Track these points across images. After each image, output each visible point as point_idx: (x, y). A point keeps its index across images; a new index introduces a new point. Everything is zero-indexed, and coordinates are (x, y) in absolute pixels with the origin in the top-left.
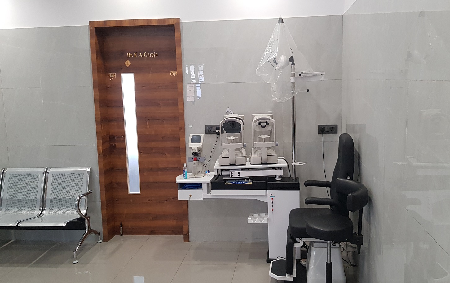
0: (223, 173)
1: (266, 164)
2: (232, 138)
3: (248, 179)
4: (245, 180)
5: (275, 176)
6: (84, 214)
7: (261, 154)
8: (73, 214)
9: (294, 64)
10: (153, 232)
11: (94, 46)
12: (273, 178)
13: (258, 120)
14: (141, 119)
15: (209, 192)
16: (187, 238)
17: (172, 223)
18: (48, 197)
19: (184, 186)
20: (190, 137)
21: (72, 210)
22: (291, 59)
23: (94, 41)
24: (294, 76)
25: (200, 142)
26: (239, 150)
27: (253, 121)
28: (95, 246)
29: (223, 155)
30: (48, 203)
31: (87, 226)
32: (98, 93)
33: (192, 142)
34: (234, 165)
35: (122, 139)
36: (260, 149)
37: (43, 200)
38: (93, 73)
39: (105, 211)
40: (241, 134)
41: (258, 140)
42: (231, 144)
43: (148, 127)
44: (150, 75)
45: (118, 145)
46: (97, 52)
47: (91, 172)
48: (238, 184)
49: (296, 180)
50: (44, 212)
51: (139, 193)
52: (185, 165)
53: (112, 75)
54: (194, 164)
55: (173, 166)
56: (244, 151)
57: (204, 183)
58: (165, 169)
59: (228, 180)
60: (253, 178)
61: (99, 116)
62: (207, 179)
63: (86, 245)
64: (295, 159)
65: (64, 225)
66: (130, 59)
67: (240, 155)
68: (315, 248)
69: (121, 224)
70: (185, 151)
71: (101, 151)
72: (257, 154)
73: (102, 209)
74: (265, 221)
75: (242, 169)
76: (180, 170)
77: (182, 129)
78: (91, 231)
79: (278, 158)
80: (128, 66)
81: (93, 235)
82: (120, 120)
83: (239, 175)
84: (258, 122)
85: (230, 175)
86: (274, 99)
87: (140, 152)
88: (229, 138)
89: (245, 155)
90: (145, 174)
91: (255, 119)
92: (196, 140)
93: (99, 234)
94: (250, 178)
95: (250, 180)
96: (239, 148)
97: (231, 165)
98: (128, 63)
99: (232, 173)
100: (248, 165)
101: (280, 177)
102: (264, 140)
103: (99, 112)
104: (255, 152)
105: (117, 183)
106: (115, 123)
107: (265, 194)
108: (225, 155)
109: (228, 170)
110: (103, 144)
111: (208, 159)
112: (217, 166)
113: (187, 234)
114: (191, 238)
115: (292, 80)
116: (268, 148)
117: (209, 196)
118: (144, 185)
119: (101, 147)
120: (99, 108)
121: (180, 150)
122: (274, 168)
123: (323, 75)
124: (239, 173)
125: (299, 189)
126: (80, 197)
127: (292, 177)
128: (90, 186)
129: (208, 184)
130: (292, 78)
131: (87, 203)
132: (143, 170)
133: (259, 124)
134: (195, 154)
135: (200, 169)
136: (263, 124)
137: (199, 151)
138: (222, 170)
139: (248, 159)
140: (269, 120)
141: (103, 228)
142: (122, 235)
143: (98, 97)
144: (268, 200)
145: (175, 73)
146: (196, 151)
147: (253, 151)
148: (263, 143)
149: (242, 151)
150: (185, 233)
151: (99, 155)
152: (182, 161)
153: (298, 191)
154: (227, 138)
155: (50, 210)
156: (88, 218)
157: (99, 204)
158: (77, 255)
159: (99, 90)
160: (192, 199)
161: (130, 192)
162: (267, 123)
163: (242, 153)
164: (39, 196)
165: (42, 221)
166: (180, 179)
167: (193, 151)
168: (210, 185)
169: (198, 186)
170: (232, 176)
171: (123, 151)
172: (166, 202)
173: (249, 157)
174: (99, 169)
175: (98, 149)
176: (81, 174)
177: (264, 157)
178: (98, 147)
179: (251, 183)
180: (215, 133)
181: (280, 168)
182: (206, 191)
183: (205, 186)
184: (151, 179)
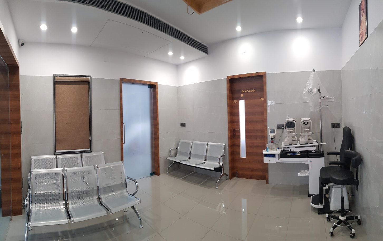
0: (286, 149)
1: (308, 144)
2: (291, 130)
3: (298, 152)
4: (297, 153)
5: (312, 150)
6: (221, 165)
7: (305, 139)
8: (216, 165)
9: (320, 93)
10: (251, 178)
11: (228, 87)
12: (311, 151)
13: (304, 121)
14: (247, 122)
15: (279, 159)
16: (267, 183)
17: (260, 173)
18: (208, 155)
19: (267, 155)
20: (270, 130)
21: (217, 162)
22: (319, 90)
23: (228, 85)
24: (320, 98)
25: (274, 133)
26: (293, 137)
27: (301, 122)
28: (225, 181)
29: (286, 140)
30: (207, 158)
31: (222, 171)
32: (229, 109)
33: (271, 133)
34: (292, 145)
35: (238, 131)
36: (304, 136)
37: (206, 156)
38: (228, 100)
39: (230, 165)
40: (295, 128)
41: (303, 131)
42: (290, 134)
43: (250, 125)
44: (252, 100)
45: (237, 134)
46: (229, 90)
47: (225, 146)
48: (293, 155)
49: (322, 152)
50: (206, 162)
51: (245, 157)
52: (267, 144)
53: (235, 101)
54: (272, 144)
55: (261, 145)
56: (296, 137)
57: (277, 154)
58: (257, 146)
59: (288, 153)
60: (301, 152)
61: (229, 120)
62: (278, 152)
63: (221, 180)
64: (322, 141)
65: (213, 169)
66: (243, 93)
67: (294, 139)
68: (334, 189)
69: (237, 172)
70: (267, 137)
71: (230, 136)
72: (303, 139)
73: (229, 163)
74: (307, 174)
75: (296, 147)
76: (265, 147)
77: (266, 126)
78: (224, 174)
79: (314, 141)
80: (242, 97)
81: (225, 176)
82: (238, 122)
83: (294, 150)
84: (303, 122)
85: (290, 150)
86: (311, 110)
87: (246, 138)
88: (289, 131)
89: (297, 140)
90: (248, 148)
91: (301, 121)
92: (273, 132)
93: (227, 175)
94: (300, 151)
95: (299, 153)
96: (294, 136)
97: (290, 145)
98: (242, 95)
99: (290, 149)
100: (298, 145)
101: (314, 150)
102: (307, 131)
103: (229, 118)
104: (302, 138)
105: (236, 152)
106: (236, 123)
107: (307, 160)
108: (287, 140)
109: (288, 147)
110: (230, 133)
111: (278, 142)
112: (283, 145)
113: (267, 180)
114: (269, 182)
115: (320, 100)
116: (309, 136)
117: (279, 161)
118: (248, 154)
119: (229, 134)
120: (229, 116)
121: (265, 137)
122: (311, 146)
123: (334, 98)
124: (294, 149)
125: (324, 157)
126: (220, 157)
127: (320, 150)
128: (225, 152)
129: (278, 154)
130: (320, 99)
131: (223, 159)
132: (247, 146)
133: (304, 123)
134: (272, 139)
135: (274, 146)
136: (306, 123)
137: (274, 137)
138: (285, 147)
139: (298, 142)
140: (309, 121)
141: (229, 173)
142: (237, 177)
143: (229, 111)
144: (309, 163)
145: (263, 99)
146: (273, 137)
147: (301, 137)
148: (306, 133)
149: (295, 138)
150: (267, 179)
151: (229, 138)
152: (266, 142)
153: (323, 158)
154: (288, 131)
155: (208, 161)
156: (223, 167)
157: (228, 161)
158: (218, 184)
159: (230, 108)
160: (271, 162)
161: (241, 157)
162: (308, 123)
163: (295, 139)
164: (205, 154)
165: (205, 166)
166: (265, 152)
167: (271, 137)
168: (280, 155)
169: (273, 156)
170: (290, 151)
171: (239, 137)
172: (257, 163)
173: (299, 141)
174: (229, 144)
175: (228, 135)
176: (221, 146)
177: (307, 140)
178: (228, 134)
179: (300, 154)
180: (281, 128)
181: (314, 146)
182: (277, 158)
183: (277, 156)
184: (251, 151)
